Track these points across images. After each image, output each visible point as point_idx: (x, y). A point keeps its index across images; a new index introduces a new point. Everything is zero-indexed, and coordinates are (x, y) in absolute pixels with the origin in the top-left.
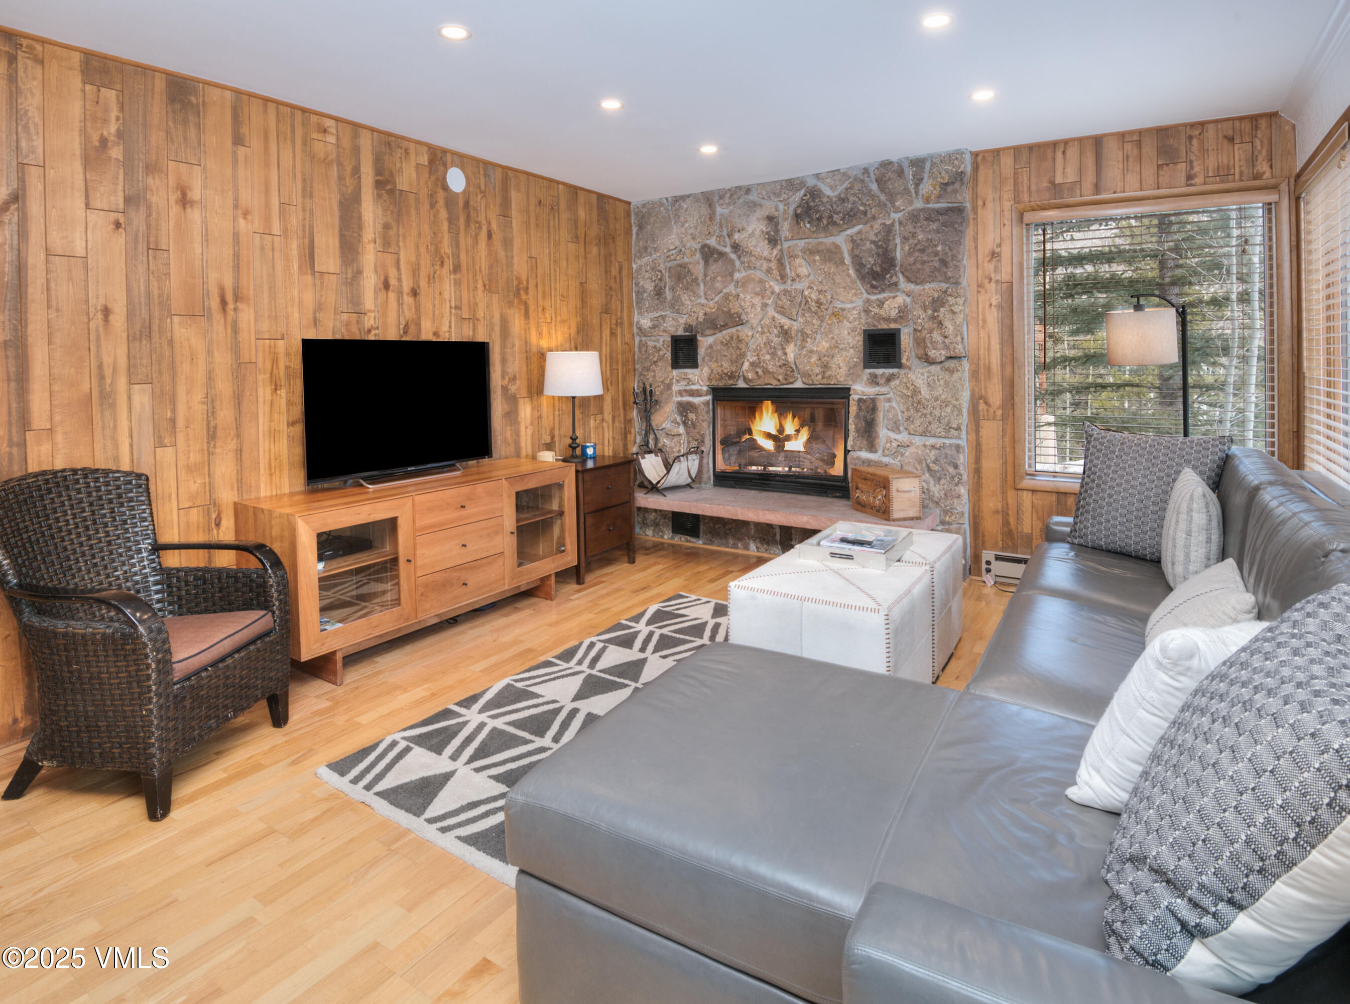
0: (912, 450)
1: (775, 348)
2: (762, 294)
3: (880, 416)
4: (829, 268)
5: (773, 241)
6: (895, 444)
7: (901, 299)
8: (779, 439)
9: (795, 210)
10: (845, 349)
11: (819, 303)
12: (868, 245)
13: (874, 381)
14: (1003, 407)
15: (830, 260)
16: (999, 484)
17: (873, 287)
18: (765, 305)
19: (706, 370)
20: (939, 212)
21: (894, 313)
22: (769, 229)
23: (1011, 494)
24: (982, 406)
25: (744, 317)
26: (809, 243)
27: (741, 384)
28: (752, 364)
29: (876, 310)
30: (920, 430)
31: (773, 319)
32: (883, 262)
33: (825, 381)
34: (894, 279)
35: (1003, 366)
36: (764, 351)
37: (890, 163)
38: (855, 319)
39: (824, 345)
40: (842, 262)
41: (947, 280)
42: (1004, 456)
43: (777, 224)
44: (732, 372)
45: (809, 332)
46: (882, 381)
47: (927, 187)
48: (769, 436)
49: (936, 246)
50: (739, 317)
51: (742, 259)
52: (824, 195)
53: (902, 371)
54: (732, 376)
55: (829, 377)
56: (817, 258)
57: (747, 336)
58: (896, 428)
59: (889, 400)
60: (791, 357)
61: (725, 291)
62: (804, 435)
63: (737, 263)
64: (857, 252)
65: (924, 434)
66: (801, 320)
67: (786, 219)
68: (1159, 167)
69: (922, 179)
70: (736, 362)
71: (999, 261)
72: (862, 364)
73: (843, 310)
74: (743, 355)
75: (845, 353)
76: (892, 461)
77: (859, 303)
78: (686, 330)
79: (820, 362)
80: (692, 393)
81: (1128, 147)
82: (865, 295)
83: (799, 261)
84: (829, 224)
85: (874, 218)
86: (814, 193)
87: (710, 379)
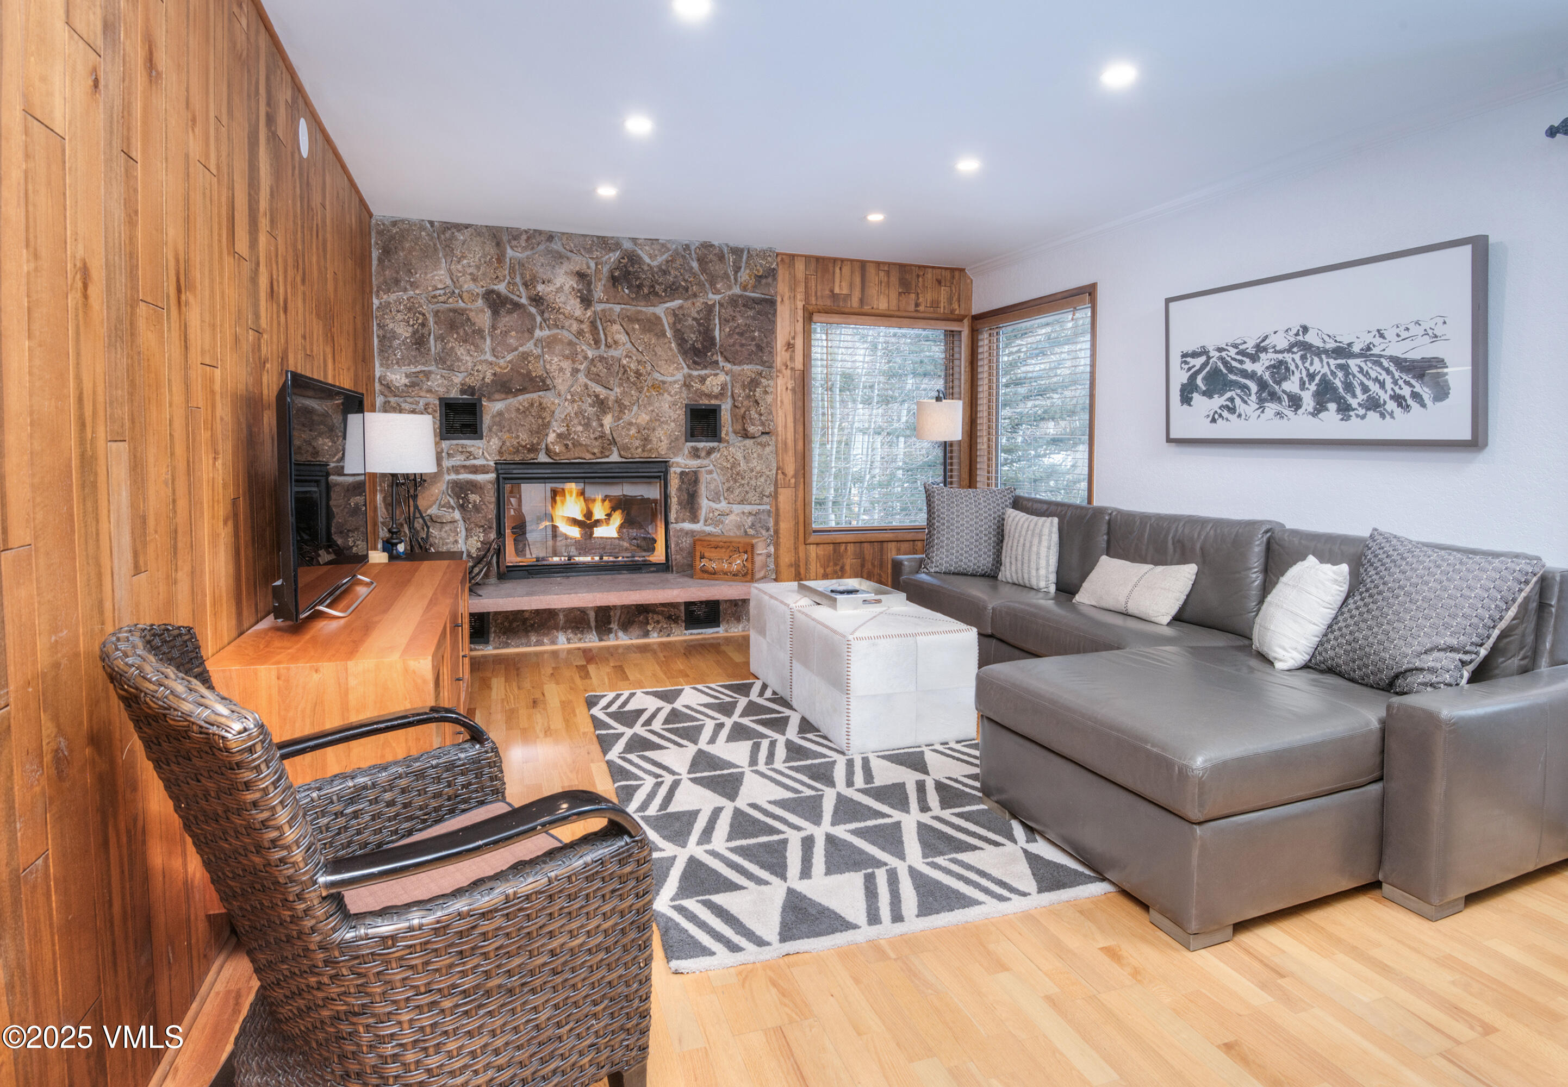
0: (732, 517)
1: (588, 419)
2: (572, 357)
3: (703, 490)
4: (650, 339)
5: (586, 301)
6: (716, 514)
7: (722, 378)
8: (588, 525)
9: (611, 272)
10: (666, 423)
11: (638, 374)
12: (690, 321)
13: (695, 454)
14: (795, 476)
15: (650, 331)
16: (793, 541)
17: (695, 362)
18: (575, 371)
19: (495, 443)
20: (754, 301)
21: (717, 390)
22: (580, 287)
23: (801, 548)
24: (780, 477)
25: (548, 382)
26: (627, 310)
27: (543, 458)
28: (560, 436)
29: (698, 386)
30: (738, 499)
31: (586, 386)
32: (704, 340)
33: (646, 455)
34: (715, 358)
35: (797, 442)
36: (576, 421)
37: (712, 246)
38: (676, 394)
39: (644, 418)
40: (664, 334)
41: (763, 363)
42: (797, 518)
43: (589, 283)
44: (533, 445)
45: (627, 403)
46: (703, 454)
47: (744, 275)
48: (574, 522)
49: (754, 331)
50: (544, 381)
51: (546, 315)
52: (644, 263)
53: (722, 445)
54: (533, 449)
55: (651, 450)
56: (637, 326)
57: (553, 403)
58: (716, 498)
59: (710, 472)
60: (607, 430)
61: (521, 349)
62: (617, 519)
63: (539, 319)
64: (679, 327)
65: (741, 502)
66: (618, 390)
67: (600, 280)
68: (900, 294)
69: (740, 268)
70: (537, 433)
71: (795, 353)
72: (683, 438)
73: (664, 382)
74: (547, 426)
75: (665, 427)
76: (714, 530)
77: (679, 376)
78: (463, 392)
79: (639, 435)
80: (475, 470)
81: (882, 274)
82: (686, 370)
83: (616, 327)
84: (650, 293)
85: (695, 295)
86: (633, 258)
87: (500, 453)
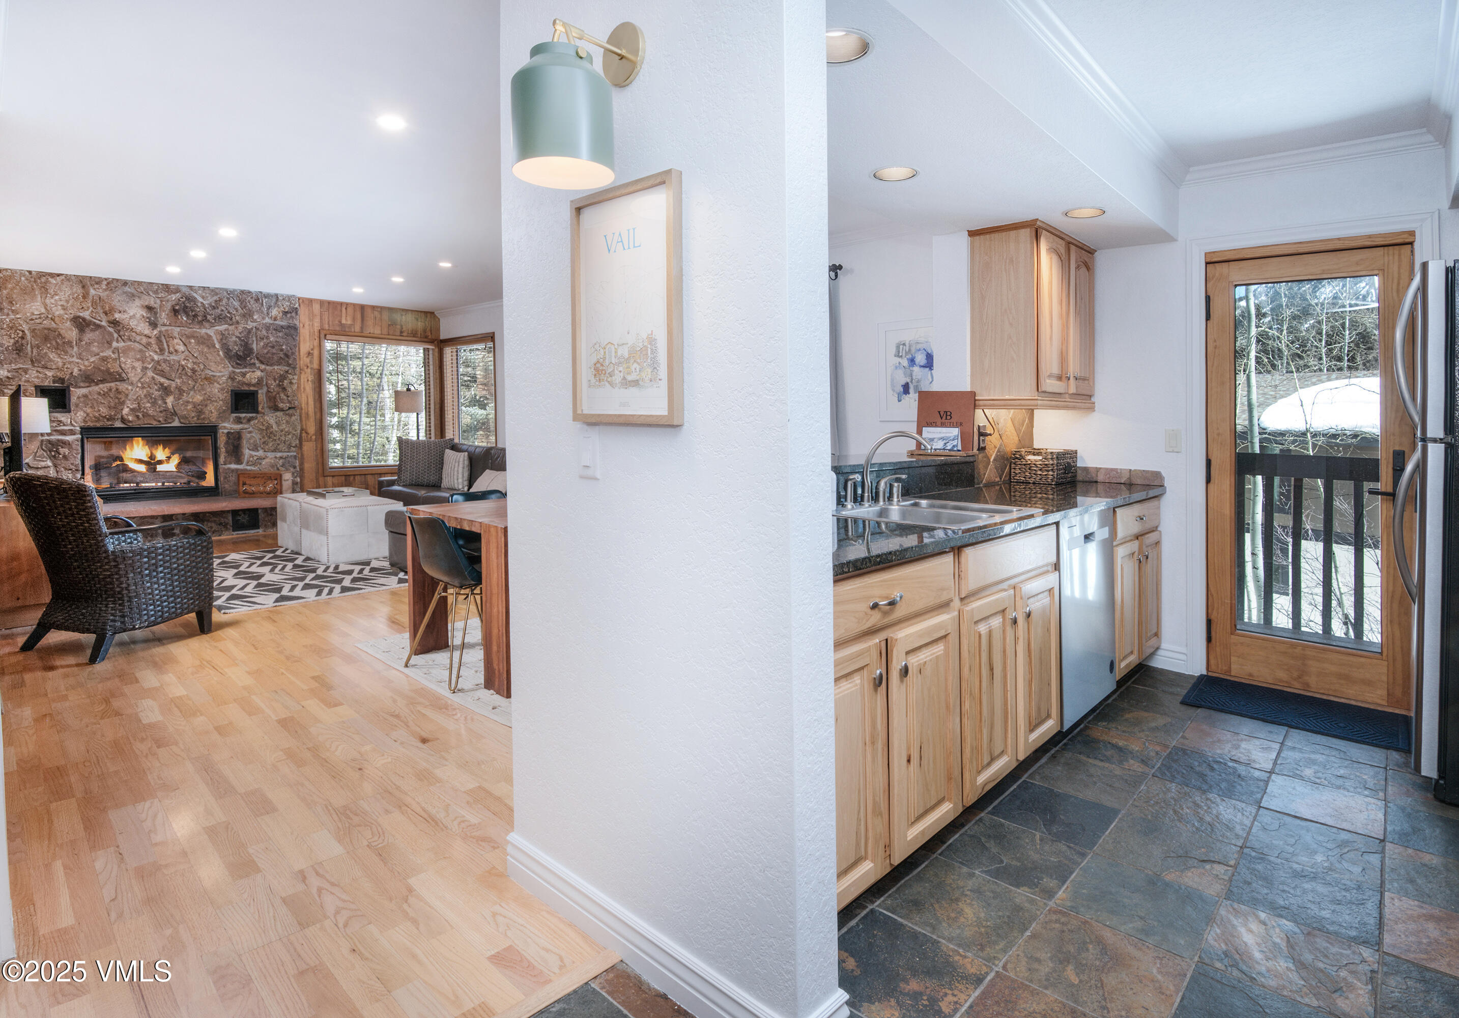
0: (267, 460)
1: (155, 399)
2: (143, 360)
3: (244, 443)
4: (203, 349)
5: (154, 325)
6: (255, 458)
7: (258, 373)
8: (152, 464)
9: (173, 306)
10: (216, 401)
11: (194, 371)
12: (234, 338)
13: (238, 421)
14: (315, 434)
15: (203, 344)
16: (314, 475)
17: (237, 364)
18: (145, 369)
19: (80, 415)
20: (282, 326)
21: (254, 381)
22: (149, 315)
23: (321, 479)
24: (304, 435)
25: (124, 375)
26: (185, 330)
27: (118, 424)
28: (132, 409)
29: (240, 378)
30: (272, 448)
31: (153, 378)
32: (244, 350)
33: (200, 421)
34: (253, 361)
35: (315, 413)
36: (145, 400)
37: (250, 292)
38: (224, 383)
39: (199, 398)
40: (214, 346)
41: (289, 365)
42: (317, 460)
43: (156, 313)
44: (111, 416)
45: (185, 389)
46: (244, 421)
47: (274, 312)
48: (141, 461)
49: (283, 345)
50: (120, 375)
51: (121, 333)
52: (198, 301)
53: (259, 415)
54: (111, 419)
55: (204, 419)
56: (193, 341)
57: (127, 389)
58: (255, 449)
59: (250, 432)
60: (170, 405)
61: (101, 354)
62: (175, 460)
63: (116, 335)
64: (224, 341)
65: (274, 451)
66: (178, 381)
67: (164, 311)
69: (271, 306)
70: (115, 408)
71: (312, 358)
72: (230, 411)
73: (214, 376)
74: (122, 403)
75: (216, 404)
76: (253, 468)
77: (226, 373)
78: (55, 381)
79: (195, 409)
80: (65, 433)
81: (376, 313)
82: (231, 369)
83: (177, 341)
84: (203, 320)
85: (238, 323)
86: (189, 299)
87: (85, 421)
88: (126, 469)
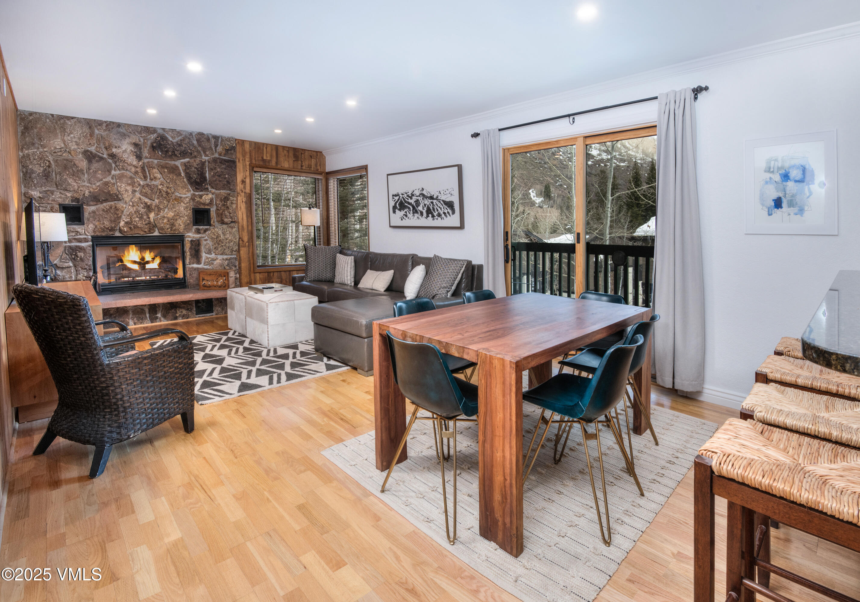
0: (218, 261)
1: (142, 214)
2: (132, 184)
3: (203, 249)
4: (173, 177)
5: (139, 157)
6: (210, 260)
7: (210, 196)
8: (142, 263)
9: (152, 144)
10: (183, 217)
11: (167, 193)
12: (193, 169)
13: (198, 231)
14: (248, 242)
15: (173, 173)
16: (248, 272)
17: (196, 188)
18: (134, 191)
19: (91, 227)
20: (225, 160)
21: (208, 201)
22: (136, 150)
23: (252, 275)
24: (241, 242)
25: (120, 196)
26: (161, 162)
27: (117, 234)
28: (126, 223)
29: (199, 199)
30: (220, 253)
31: (140, 199)
32: (201, 178)
33: (172, 232)
34: (206, 186)
35: (248, 226)
36: (135, 216)
37: (203, 134)
38: (187, 203)
39: (171, 214)
40: (180, 174)
41: (230, 190)
42: (249, 261)
43: (140, 149)
44: (112, 227)
45: (162, 207)
46: (202, 232)
47: (220, 149)
48: (135, 262)
49: (225, 175)
50: (117, 196)
51: (118, 164)
52: (169, 140)
53: (211, 228)
54: (112, 229)
55: (175, 230)
56: (166, 170)
57: (122, 207)
58: (209, 252)
59: (206, 240)
60: (152, 220)
61: (104, 180)
62: (158, 261)
63: (113, 165)
64: (188, 171)
65: (222, 254)
66: (157, 201)
67: (146, 147)
68: (294, 161)
69: (218, 145)
70: (114, 221)
71: (245, 184)
72: (192, 224)
73: (181, 197)
74: (120, 218)
75: (182, 219)
76: (208, 268)
77: (189, 195)
78: (72, 201)
79: (169, 223)
80: (80, 241)
81: (285, 152)
82: (192, 192)
83: (155, 170)
84: (172, 155)
85: (195, 157)
86: (163, 138)
87: (94, 232)
88: (125, 268)
